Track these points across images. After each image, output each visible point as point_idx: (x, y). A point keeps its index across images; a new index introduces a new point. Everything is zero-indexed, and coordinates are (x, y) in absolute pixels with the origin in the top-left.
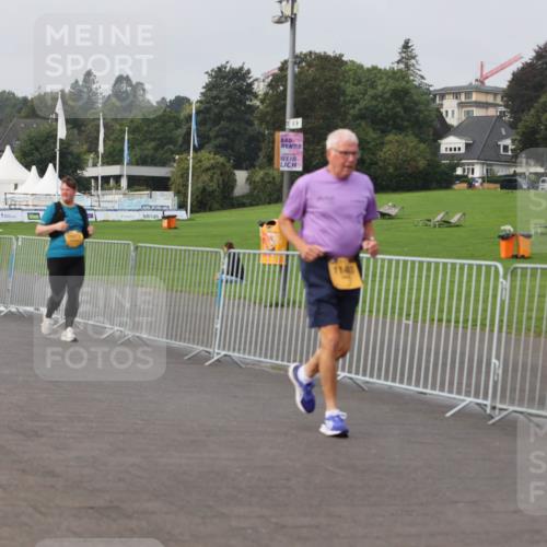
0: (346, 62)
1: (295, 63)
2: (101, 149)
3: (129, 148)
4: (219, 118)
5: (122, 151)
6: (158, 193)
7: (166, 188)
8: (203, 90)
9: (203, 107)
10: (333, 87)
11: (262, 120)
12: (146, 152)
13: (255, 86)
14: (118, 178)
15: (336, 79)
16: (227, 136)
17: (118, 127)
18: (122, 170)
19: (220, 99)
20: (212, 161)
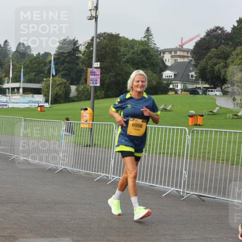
0: (121, 37)
1: (97, 38)
2: (11, 75)
3: (23, 75)
4: (63, 62)
5: (20, 76)
6: (36, 95)
7: (40, 93)
8: (57, 49)
9: (56, 57)
10: (115, 48)
11: (83, 63)
12: (31, 77)
13: (80, 48)
14: (18, 89)
15: (116, 45)
16: (67, 70)
17: (19, 66)
18: (20, 85)
19: (64, 54)
20: (60, 81)
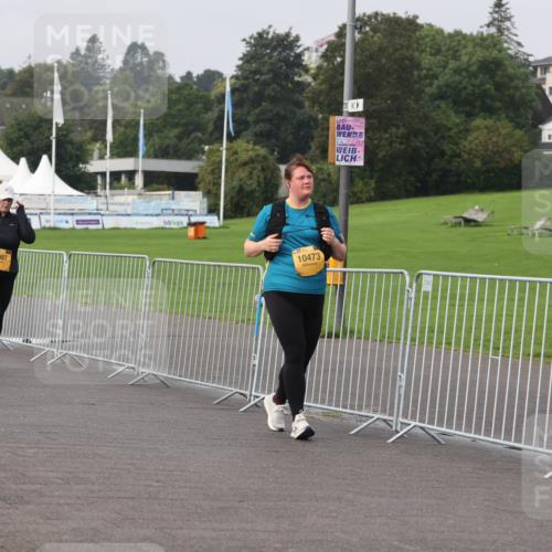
0: (422, 26)
1: (355, 27)
2: (109, 137)
3: (145, 136)
4: (259, 99)
5: (136, 139)
6: (183, 193)
7: (193, 188)
8: (240, 62)
9: (239, 83)
10: (405, 58)
11: (314, 101)
12: (167, 141)
13: (306, 57)
14: (131, 174)
15: (408, 47)
16: (270, 120)
18: (136, 163)
19: (262, 74)
20: (251, 153)
